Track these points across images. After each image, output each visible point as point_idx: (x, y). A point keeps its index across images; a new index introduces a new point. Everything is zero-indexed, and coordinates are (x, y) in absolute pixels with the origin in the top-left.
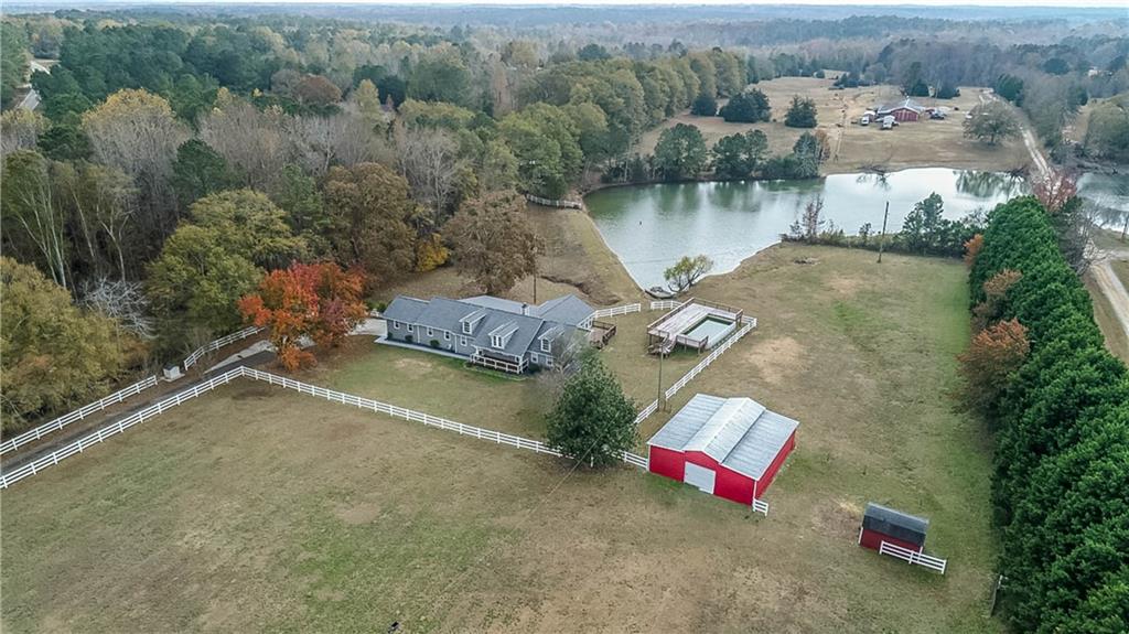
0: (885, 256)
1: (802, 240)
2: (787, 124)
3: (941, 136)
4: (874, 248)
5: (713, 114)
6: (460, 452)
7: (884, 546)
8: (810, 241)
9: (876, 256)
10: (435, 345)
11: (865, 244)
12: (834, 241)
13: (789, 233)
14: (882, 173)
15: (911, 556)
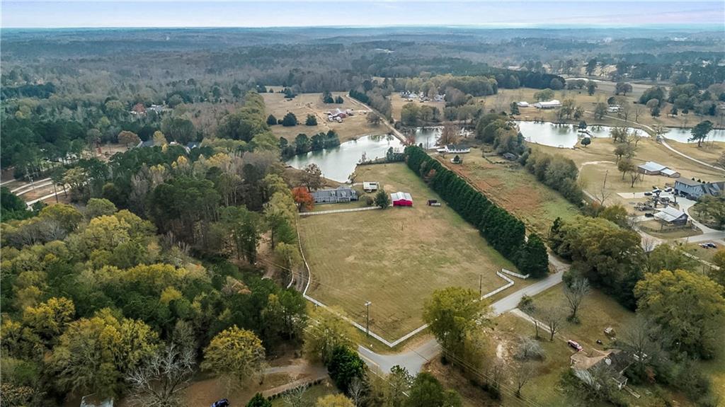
0: (387, 165)
1: (361, 164)
2: (307, 124)
3: (360, 123)
4: (381, 163)
5: (275, 124)
6: (355, 214)
7: (432, 204)
8: (364, 164)
9: (383, 165)
10: (324, 201)
11: (378, 162)
12: (370, 163)
13: (358, 163)
14: (355, 140)
15: (436, 204)
